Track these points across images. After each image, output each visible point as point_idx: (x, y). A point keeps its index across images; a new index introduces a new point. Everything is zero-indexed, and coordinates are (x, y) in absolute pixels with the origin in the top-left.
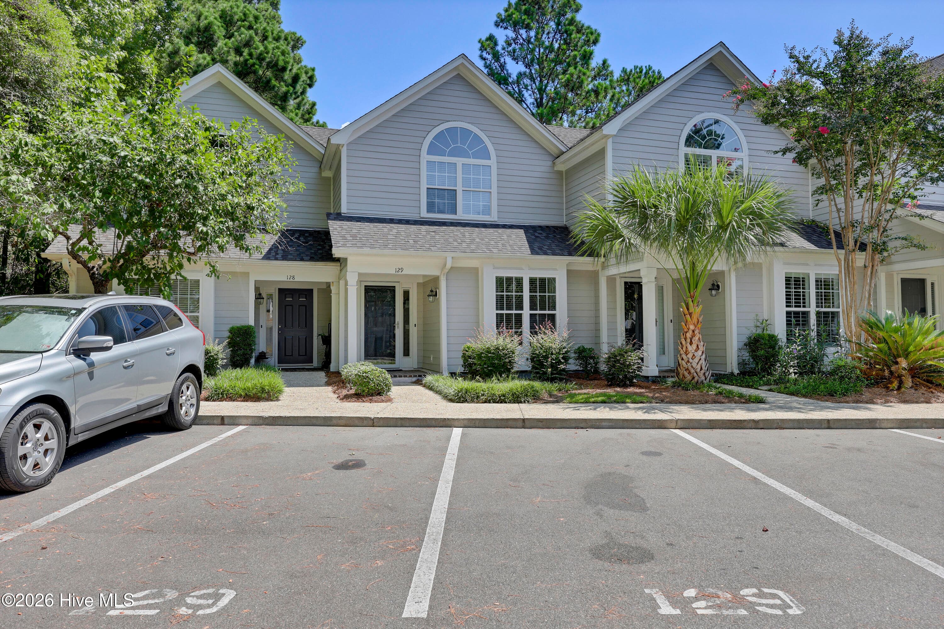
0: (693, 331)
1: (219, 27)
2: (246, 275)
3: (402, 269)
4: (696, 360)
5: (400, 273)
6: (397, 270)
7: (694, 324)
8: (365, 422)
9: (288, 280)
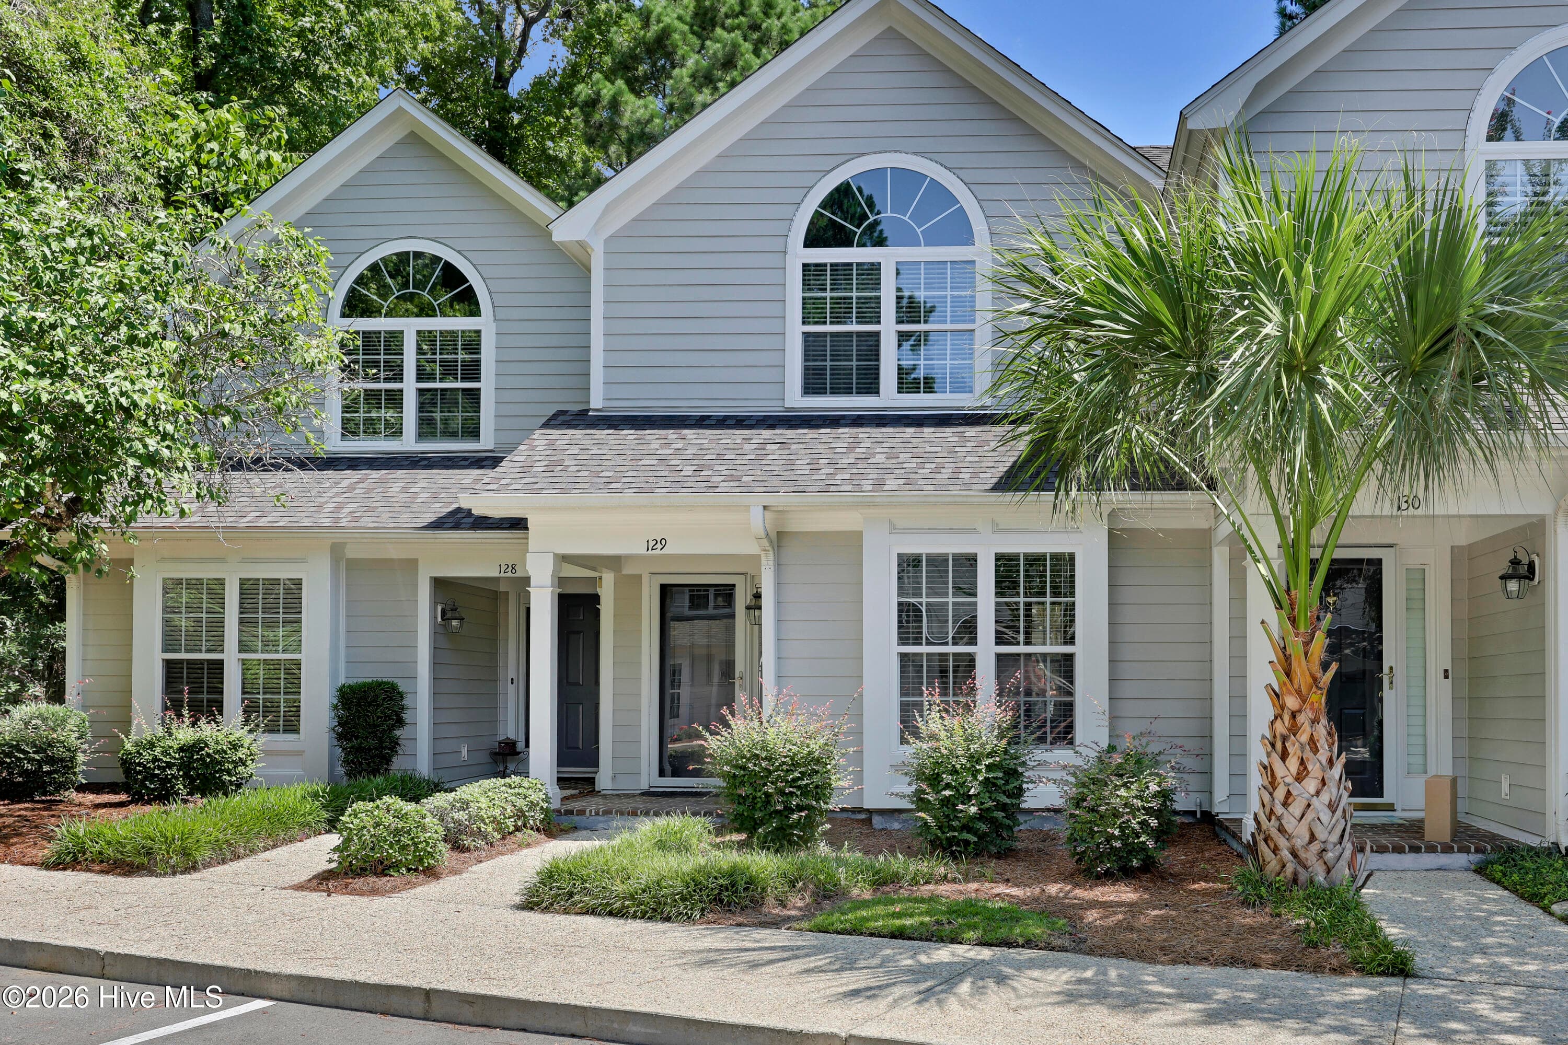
0: (1294, 715)
1: (683, 34)
2: (411, 565)
3: (663, 542)
4: (1296, 808)
5: (658, 552)
6: (651, 544)
7: (1299, 692)
8: (87, 962)
9: (502, 575)
